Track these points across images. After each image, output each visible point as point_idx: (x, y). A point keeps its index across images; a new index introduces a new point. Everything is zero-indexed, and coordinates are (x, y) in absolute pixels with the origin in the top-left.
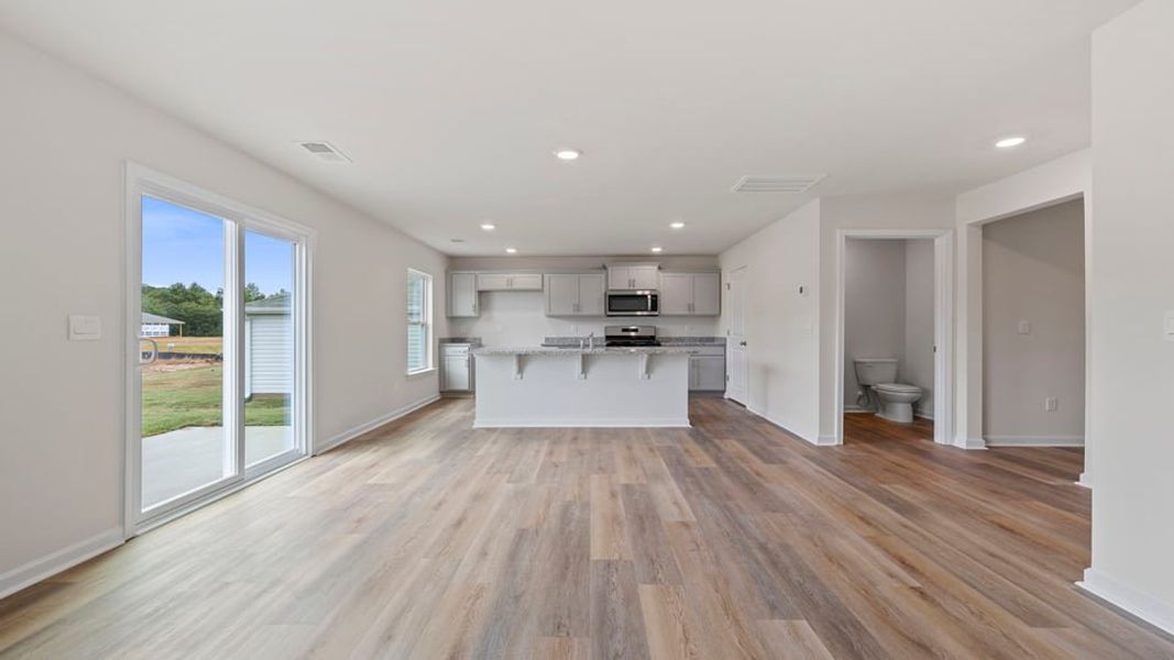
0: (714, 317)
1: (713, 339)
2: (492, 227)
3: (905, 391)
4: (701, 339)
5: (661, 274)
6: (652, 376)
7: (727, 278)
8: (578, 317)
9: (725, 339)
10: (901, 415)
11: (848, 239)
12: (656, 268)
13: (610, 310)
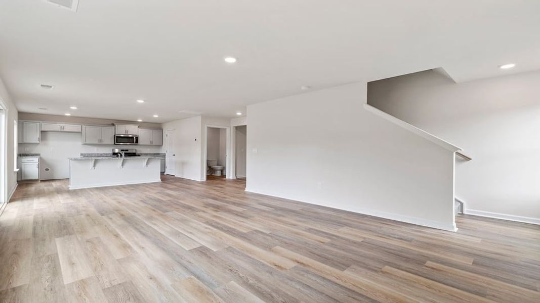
0: (160, 146)
1: (159, 154)
2: (76, 108)
3: (219, 167)
4: (154, 154)
5: (140, 129)
6: (148, 166)
7: (165, 132)
8: (100, 145)
9: (165, 154)
10: (218, 174)
11: (208, 127)
12: (137, 127)
13: (117, 142)
